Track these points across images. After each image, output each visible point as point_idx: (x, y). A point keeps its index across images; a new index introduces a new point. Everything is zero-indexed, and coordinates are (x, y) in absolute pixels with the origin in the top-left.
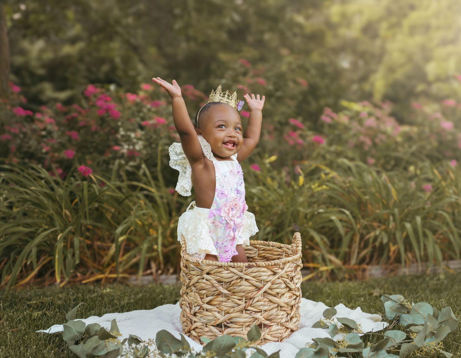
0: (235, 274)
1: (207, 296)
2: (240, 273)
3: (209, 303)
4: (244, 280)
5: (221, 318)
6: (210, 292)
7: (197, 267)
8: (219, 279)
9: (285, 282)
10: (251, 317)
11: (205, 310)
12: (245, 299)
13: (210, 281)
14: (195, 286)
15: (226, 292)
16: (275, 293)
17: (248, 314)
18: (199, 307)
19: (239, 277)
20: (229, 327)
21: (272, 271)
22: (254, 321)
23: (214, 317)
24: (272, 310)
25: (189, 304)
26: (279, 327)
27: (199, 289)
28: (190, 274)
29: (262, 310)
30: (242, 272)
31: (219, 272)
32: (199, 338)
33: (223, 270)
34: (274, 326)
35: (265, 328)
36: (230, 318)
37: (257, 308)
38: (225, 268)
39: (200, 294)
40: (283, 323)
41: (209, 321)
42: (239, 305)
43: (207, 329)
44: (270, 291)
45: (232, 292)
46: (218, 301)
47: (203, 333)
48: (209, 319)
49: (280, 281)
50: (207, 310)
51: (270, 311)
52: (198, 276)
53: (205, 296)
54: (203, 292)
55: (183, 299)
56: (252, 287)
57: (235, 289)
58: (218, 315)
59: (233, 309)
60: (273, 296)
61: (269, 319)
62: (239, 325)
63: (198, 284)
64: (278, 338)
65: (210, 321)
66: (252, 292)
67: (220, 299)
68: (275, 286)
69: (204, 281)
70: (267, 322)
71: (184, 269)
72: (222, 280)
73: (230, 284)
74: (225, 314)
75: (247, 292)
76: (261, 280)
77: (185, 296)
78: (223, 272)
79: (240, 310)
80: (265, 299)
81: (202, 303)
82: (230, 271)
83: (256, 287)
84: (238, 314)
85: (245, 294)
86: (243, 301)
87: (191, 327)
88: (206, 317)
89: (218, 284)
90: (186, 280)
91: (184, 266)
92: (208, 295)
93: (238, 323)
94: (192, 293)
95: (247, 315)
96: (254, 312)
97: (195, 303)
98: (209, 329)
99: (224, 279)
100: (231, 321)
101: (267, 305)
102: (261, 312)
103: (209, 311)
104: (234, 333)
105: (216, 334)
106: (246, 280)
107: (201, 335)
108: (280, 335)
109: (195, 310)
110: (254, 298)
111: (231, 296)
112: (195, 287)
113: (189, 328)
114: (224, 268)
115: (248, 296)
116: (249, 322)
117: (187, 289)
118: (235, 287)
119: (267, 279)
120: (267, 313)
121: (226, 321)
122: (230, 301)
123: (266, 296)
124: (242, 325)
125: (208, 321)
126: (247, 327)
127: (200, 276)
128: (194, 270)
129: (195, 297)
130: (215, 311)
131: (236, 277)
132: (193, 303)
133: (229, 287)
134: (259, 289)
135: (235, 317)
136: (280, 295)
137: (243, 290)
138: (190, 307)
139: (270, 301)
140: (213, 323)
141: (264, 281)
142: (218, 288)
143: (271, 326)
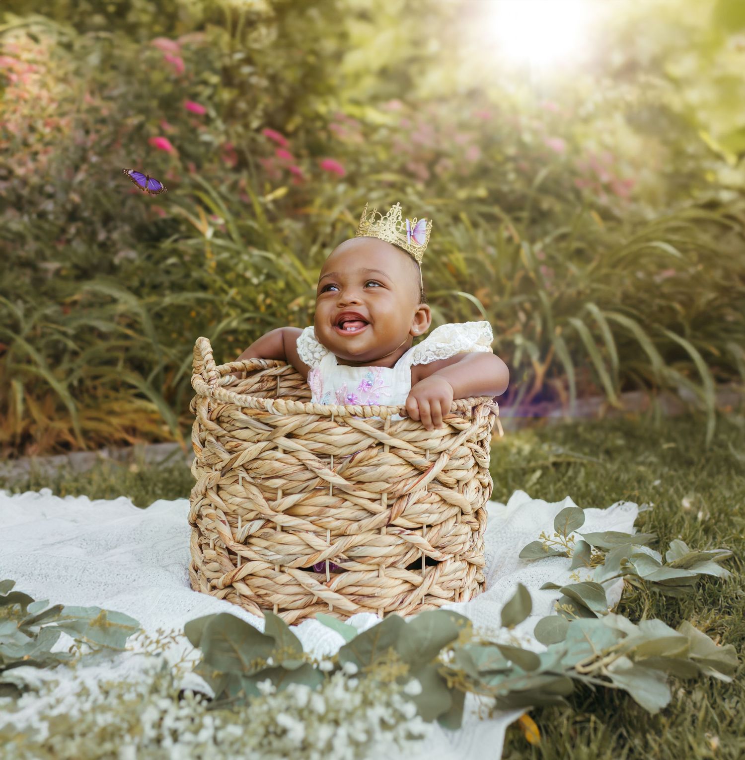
0: (365, 434)
1: (285, 494)
2: (379, 433)
3: (289, 512)
4: (387, 449)
5: (326, 549)
6: (294, 484)
7: (258, 420)
8: (323, 447)
9: (474, 453)
10: (401, 541)
11: (279, 529)
12: (388, 499)
13: (295, 454)
14: (249, 467)
15: (339, 481)
16: (455, 481)
17: (393, 534)
18: (261, 522)
19: (376, 442)
20: (345, 571)
21: (450, 426)
22: (407, 553)
23: (305, 547)
24: (447, 523)
25: (226, 513)
26: (458, 564)
27: (263, 477)
28: (233, 437)
29: (422, 524)
30: (381, 428)
31: (322, 431)
32: (260, 600)
33: (332, 424)
34: (449, 563)
35: (430, 568)
36: (348, 546)
37: (414, 518)
38: (338, 419)
39: (263, 489)
40: (464, 553)
41: (290, 557)
42: (373, 514)
43: (284, 578)
44: (444, 478)
45: (354, 483)
46: (315, 506)
47: (272, 589)
48: (291, 552)
49: (465, 450)
50: (284, 529)
51: (443, 524)
52: (258, 441)
53: (280, 493)
54: (275, 484)
55: (206, 501)
56: (405, 467)
57: (364, 473)
58: (316, 542)
59: (357, 523)
60: (447, 487)
61: (437, 545)
62: (371, 564)
63: (260, 462)
64: (455, 589)
65: (293, 557)
66: (404, 481)
67: (323, 499)
68: (456, 463)
69: (279, 454)
70: (435, 555)
71: (213, 425)
72: (329, 452)
73: (351, 462)
74: (333, 538)
75: (395, 480)
76: (426, 450)
77: (212, 495)
78: (333, 431)
79: (376, 526)
80: (434, 496)
81: (273, 513)
82: (350, 428)
83: (413, 468)
84: (371, 536)
85: (388, 486)
86: (383, 503)
87: (236, 574)
88: (283, 546)
89: (320, 462)
90: (220, 453)
91: (214, 416)
92: (288, 491)
93: (369, 560)
94: (239, 488)
95: (392, 539)
96: (407, 529)
97: (246, 511)
98: (290, 578)
99: (335, 449)
100: (352, 554)
101: (436, 511)
102: (421, 528)
103: (291, 532)
104: (356, 586)
105: (311, 590)
106: (392, 448)
107: (266, 594)
108: (460, 583)
109: (249, 529)
110: (410, 494)
111: (354, 491)
112: (247, 470)
113: (230, 577)
114: (335, 421)
115: (395, 490)
116: (394, 556)
117: (223, 476)
118: (364, 468)
119: (440, 445)
120: (435, 530)
121: (337, 556)
122: (347, 503)
123: (433, 490)
124: (379, 565)
125: (287, 558)
126: (388, 567)
127: (267, 442)
128: (247, 428)
129: (251, 496)
130: (307, 531)
131: (369, 441)
132: (240, 511)
133: (347, 469)
134: (421, 472)
135: (362, 546)
136: (461, 484)
137: (385, 477)
138: (228, 521)
139: (443, 501)
140: (302, 561)
141: (431, 452)
142: (320, 471)
143: (441, 562)
